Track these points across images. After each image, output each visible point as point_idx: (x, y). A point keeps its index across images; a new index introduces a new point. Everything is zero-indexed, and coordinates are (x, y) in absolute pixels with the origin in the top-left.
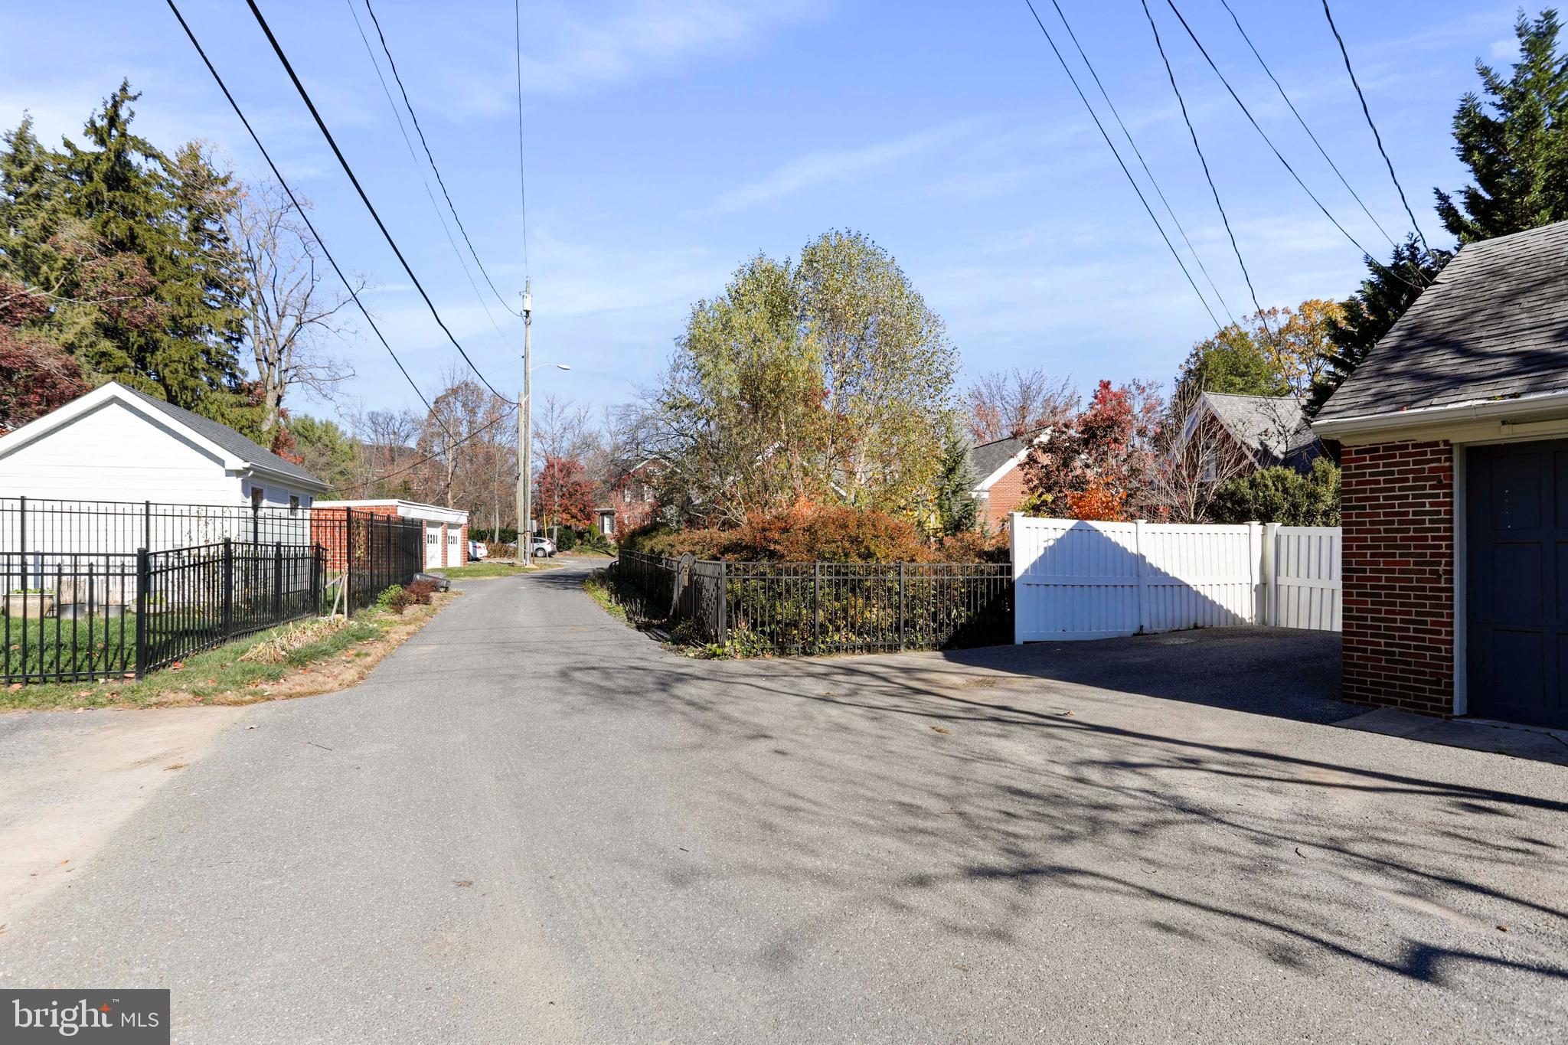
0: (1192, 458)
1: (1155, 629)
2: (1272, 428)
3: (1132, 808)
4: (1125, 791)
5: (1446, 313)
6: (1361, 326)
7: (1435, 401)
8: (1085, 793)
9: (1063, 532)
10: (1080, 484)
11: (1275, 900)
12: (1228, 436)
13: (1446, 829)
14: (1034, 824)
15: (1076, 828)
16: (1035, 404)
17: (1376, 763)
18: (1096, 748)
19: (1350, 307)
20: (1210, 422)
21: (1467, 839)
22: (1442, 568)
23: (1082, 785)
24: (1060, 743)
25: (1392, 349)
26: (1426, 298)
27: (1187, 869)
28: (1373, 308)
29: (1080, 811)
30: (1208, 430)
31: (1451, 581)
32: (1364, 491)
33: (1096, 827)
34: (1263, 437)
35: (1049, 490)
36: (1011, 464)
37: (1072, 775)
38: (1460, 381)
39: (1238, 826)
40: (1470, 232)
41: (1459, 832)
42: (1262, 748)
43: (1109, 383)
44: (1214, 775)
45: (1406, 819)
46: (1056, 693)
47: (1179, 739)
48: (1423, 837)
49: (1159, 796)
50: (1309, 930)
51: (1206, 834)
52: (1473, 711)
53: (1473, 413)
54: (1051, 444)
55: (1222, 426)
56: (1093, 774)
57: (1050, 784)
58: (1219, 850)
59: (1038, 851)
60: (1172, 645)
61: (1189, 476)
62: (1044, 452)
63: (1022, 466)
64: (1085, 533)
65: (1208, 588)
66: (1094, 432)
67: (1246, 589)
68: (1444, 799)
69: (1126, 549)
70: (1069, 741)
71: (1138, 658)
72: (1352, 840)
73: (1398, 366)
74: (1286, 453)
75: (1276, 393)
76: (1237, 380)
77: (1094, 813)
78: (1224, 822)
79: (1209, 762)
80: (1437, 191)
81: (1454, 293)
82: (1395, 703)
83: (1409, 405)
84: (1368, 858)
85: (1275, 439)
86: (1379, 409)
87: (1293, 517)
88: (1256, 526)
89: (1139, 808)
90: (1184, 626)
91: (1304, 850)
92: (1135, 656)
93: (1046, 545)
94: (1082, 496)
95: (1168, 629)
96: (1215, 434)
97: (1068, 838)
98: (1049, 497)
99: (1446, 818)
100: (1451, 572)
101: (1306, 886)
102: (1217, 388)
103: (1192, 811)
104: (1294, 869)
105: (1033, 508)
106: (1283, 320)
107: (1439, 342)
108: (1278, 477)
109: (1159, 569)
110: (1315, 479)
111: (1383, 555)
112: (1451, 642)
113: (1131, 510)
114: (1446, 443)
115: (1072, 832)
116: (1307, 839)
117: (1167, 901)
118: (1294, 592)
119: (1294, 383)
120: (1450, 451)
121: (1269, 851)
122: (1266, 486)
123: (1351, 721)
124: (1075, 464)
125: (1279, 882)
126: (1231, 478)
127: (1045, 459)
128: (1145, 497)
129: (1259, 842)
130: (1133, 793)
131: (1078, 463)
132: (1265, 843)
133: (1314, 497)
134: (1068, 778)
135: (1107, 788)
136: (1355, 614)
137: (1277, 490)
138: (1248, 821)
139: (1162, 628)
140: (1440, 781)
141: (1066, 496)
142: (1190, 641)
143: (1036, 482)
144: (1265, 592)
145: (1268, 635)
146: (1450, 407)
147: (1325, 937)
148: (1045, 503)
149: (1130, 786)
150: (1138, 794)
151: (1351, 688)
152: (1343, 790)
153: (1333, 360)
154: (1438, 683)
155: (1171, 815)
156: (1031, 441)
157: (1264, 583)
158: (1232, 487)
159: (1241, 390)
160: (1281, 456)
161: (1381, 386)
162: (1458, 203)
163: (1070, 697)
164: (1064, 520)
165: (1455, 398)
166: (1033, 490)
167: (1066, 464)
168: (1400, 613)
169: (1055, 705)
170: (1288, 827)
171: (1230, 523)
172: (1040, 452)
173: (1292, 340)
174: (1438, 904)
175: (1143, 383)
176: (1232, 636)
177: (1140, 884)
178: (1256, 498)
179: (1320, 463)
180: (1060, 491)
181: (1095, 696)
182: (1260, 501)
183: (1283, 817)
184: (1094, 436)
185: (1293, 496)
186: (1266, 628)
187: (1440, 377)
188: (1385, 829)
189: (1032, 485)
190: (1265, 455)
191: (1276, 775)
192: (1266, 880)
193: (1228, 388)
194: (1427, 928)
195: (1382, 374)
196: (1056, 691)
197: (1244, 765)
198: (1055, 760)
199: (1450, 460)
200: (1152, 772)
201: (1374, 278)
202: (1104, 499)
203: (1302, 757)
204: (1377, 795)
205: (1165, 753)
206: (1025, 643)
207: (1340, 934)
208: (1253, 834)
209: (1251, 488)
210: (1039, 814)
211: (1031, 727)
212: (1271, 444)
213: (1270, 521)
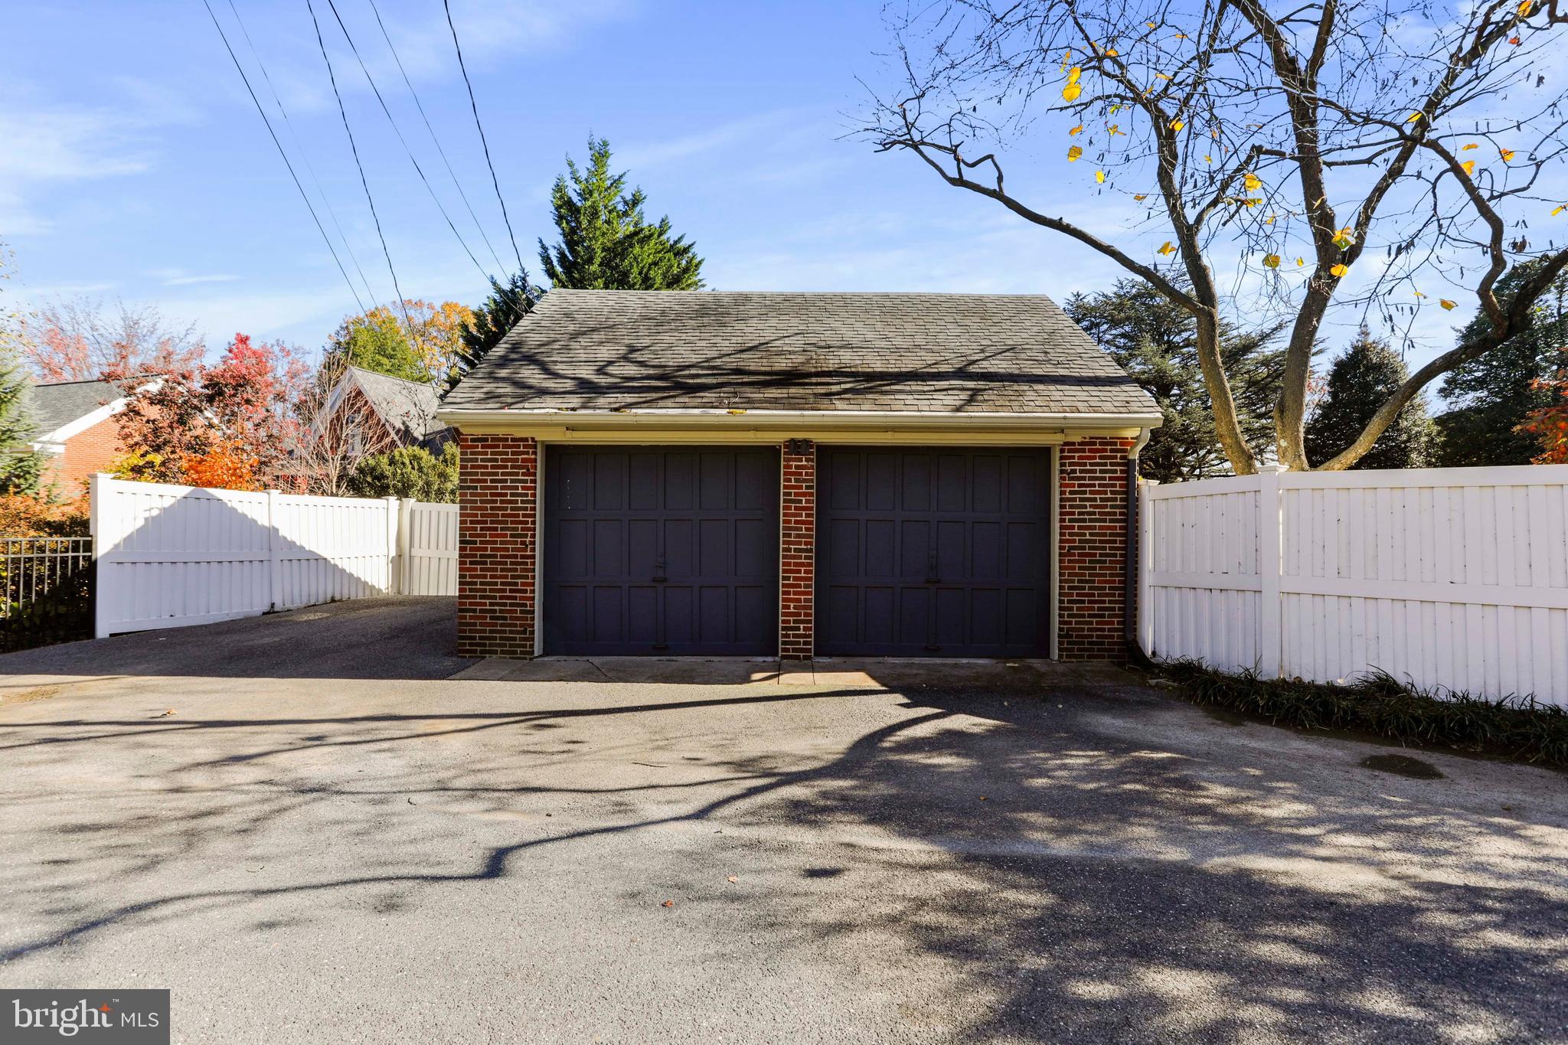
0: (335, 430)
1: (288, 606)
2: (413, 411)
3: (243, 805)
4: (236, 788)
5: (537, 337)
6: (486, 333)
7: (527, 405)
8: (182, 804)
9: (173, 500)
10: (199, 446)
11: (384, 853)
12: (372, 412)
13: (521, 749)
14: (98, 864)
15: (163, 850)
16: (145, 345)
17: (479, 706)
18: (205, 746)
19: (479, 316)
20: (355, 397)
21: (535, 752)
22: (528, 539)
23: (180, 795)
24: (151, 752)
25: (501, 357)
26: (526, 322)
27: (299, 853)
28: (495, 321)
29: (173, 827)
30: (352, 405)
31: (533, 550)
32: (476, 474)
33: (191, 839)
34: (405, 419)
35: (157, 449)
36: (102, 414)
37: (169, 786)
38: (543, 392)
39: (358, 793)
40: (560, 281)
41: (531, 748)
42: (386, 711)
43: (247, 338)
44: (338, 748)
45: (497, 747)
46: (153, 692)
47: (305, 718)
48: (506, 760)
49: (276, 784)
50: (412, 870)
51: (325, 809)
52: (546, 653)
53: (549, 418)
54: (161, 394)
55: (366, 402)
56: (197, 779)
57: (132, 805)
58: (336, 822)
59: (102, 895)
60: (306, 621)
61: (331, 448)
62: (152, 403)
63: (117, 418)
64: (204, 501)
65: (346, 560)
66: (220, 388)
67: (384, 561)
68: (523, 725)
69: (255, 522)
70: (165, 746)
71: (267, 639)
72: (455, 777)
73: (503, 373)
74: (425, 435)
75: (419, 379)
76: (385, 361)
77: (193, 824)
78: (343, 793)
79: (334, 736)
80: (541, 242)
81: (543, 323)
82: (495, 652)
83: (509, 405)
84: (466, 790)
85: (415, 421)
86: (489, 406)
87: (426, 493)
88: (393, 501)
89: (250, 804)
90: (321, 600)
91: (414, 798)
92: (262, 637)
93: (147, 514)
94: (201, 462)
95: (303, 605)
96: (359, 409)
97: (153, 864)
98: (157, 459)
99: (523, 739)
100: (533, 543)
101: (414, 831)
102: (365, 365)
103: (312, 790)
104: (405, 819)
105: (132, 470)
106: (428, 315)
107: (531, 359)
108: (415, 456)
109: (294, 543)
110: (445, 461)
111: (489, 529)
112: (533, 599)
113: (265, 479)
114: (533, 439)
115: (157, 856)
116: (419, 787)
117: (274, 895)
118: (425, 562)
119: (434, 373)
120: (535, 447)
121: (385, 808)
122: (403, 464)
123: (463, 673)
124: (195, 422)
125: (391, 835)
126: (373, 454)
127: (153, 412)
128: (282, 465)
129: (374, 802)
130: (246, 788)
131: (199, 420)
132: (381, 802)
133: (443, 476)
134: (159, 791)
135: (213, 790)
136: (468, 580)
137: (413, 468)
138: (367, 786)
139: (297, 604)
140: (522, 711)
141: (181, 458)
142: (325, 615)
143: (138, 438)
144: (400, 563)
145: (401, 603)
146: (536, 411)
147: (425, 872)
148: (151, 465)
149: (243, 781)
150: (251, 787)
151: (465, 644)
152: (452, 735)
153: (464, 358)
154: (524, 632)
155: (287, 801)
156: (132, 388)
157: (400, 556)
158: (372, 462)
159: (388, 371)
160: (421, 438)
161: (490, 387)
162: (553, 254)
163: (173, 693)
164: (177, 487)
165: (538, 405)
166: (133, 447)
167: (182, 421)
168: (501, 577)
169: (150, 707)
170: (402, 781)
171: (370, 497)
172: (145, 403)
173: (435, 334)
174: (512, 811)
175: (288, 346)
176: (368, 607)
177: (243, 888)
178: (394, 475)
179: (451, 448)
180: (173, 452)
181: (208, 687)
182: (399, 477)
183: (400, 773)
184: (221, 393)
185: (427, 474)
186: (400, 597)
187: (530, 387)
188: (481, 761)
189: (131, 441)
190: (406, 435)
191: (398, 734)
192: (379, 837)
193: (376, 366)
194: (503, 833)
195: (492, 377)
196: (154, 690)
197: (368, 731)
198: (142, 774)
199: (535, 453)
200: (270, 759)
201: (497, 297)
202: (230, 464)
203: (421, 713)
204: (477, 733)
205: (288, 736)
206: (111, 635)
207: (439, 864)
208: (371, 797)
209: (390, 465)
210: (108, 847)
211: (109, 740)
212: (412, 425)
213: (407, 496)
